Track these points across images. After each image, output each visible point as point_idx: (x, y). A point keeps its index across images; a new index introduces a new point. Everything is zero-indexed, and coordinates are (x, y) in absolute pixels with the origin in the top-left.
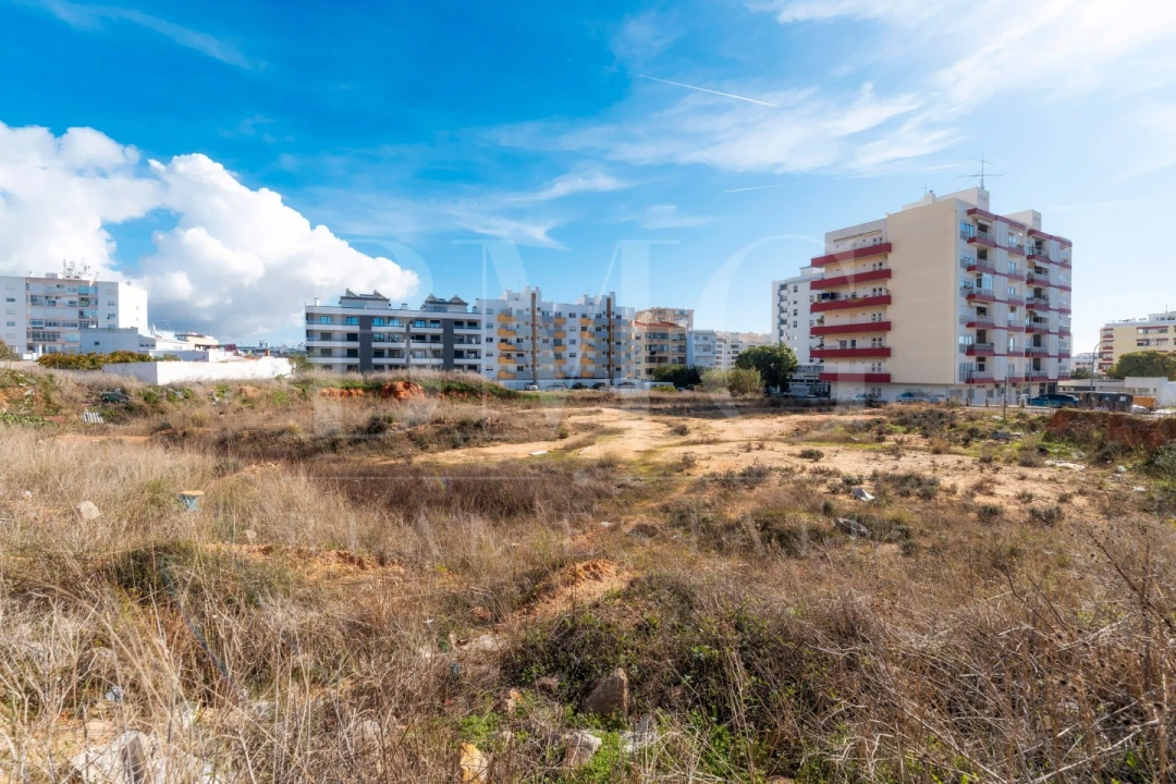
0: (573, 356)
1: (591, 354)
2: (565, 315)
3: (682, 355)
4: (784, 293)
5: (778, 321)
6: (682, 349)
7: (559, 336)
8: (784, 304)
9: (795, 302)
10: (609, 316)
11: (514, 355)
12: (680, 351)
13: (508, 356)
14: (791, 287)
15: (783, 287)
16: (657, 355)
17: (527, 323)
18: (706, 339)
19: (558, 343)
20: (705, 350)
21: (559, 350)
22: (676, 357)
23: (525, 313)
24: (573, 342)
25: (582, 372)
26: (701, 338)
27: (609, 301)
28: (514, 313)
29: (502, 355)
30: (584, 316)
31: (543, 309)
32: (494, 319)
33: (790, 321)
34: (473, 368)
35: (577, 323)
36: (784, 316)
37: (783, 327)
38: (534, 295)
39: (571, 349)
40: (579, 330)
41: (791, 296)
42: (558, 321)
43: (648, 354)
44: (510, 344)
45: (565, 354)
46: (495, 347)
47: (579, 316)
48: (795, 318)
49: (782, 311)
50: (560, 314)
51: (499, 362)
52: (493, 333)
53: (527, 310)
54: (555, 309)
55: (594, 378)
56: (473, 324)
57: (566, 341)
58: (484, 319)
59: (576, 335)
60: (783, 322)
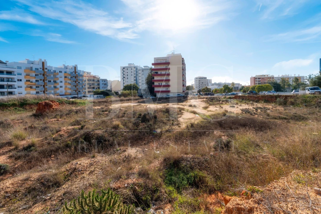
0: (61, 87)
1: (69, 86)
2: (58, 71)
3: (99, 86)
4: (124, 70)
5: (123, 77)
6: (98, 84)
7: (55, 79)
8: (124, 73)
9: (127, 73)
10: (75, 73)
11: (34, 87)
12: (98, 85)
13: (31, 87)
14: (126, 68)
15: (124, 68)
16: (91, 86)
17: (41, 74)
18: (105, 81)
19: (55, 82)
20: (104, 85)
21: (56, 85)
22: (97, 87)
23: (39, 70)
24: (61, 82)
25: (65, 93)
26: (103, 81)
27: (75, 67)
28: (34, 69)
29: (27, 87)
30: (65, 72)
31: (48, 69)
32: (22, 71)
33: (126, 77)
34: (11, 93)
35: (62, 75)
36: (124, 76)
37: (124, 79)
38: (43, 63)
39: (61, 84)
40: (63, 77)
41: (126, 71)
42: (54, 74)
43: (89, 86)
44: (32, 82)
45: (58, 86)
46: (22, 84)
47: (63, 72)
48: (127, 77)
49: (124, 74)
50: (55, 71)
51: (26, 90)
52: (21, 77)
53: (41, 68)
54: (53, 69)
55: (71, 95)
56: (9, 73)
57: (58, 81)
58: (16, 71)
59: (63, 79)
60: (124, 77)
